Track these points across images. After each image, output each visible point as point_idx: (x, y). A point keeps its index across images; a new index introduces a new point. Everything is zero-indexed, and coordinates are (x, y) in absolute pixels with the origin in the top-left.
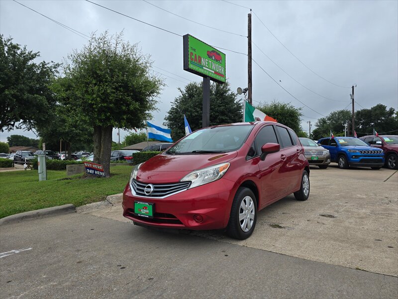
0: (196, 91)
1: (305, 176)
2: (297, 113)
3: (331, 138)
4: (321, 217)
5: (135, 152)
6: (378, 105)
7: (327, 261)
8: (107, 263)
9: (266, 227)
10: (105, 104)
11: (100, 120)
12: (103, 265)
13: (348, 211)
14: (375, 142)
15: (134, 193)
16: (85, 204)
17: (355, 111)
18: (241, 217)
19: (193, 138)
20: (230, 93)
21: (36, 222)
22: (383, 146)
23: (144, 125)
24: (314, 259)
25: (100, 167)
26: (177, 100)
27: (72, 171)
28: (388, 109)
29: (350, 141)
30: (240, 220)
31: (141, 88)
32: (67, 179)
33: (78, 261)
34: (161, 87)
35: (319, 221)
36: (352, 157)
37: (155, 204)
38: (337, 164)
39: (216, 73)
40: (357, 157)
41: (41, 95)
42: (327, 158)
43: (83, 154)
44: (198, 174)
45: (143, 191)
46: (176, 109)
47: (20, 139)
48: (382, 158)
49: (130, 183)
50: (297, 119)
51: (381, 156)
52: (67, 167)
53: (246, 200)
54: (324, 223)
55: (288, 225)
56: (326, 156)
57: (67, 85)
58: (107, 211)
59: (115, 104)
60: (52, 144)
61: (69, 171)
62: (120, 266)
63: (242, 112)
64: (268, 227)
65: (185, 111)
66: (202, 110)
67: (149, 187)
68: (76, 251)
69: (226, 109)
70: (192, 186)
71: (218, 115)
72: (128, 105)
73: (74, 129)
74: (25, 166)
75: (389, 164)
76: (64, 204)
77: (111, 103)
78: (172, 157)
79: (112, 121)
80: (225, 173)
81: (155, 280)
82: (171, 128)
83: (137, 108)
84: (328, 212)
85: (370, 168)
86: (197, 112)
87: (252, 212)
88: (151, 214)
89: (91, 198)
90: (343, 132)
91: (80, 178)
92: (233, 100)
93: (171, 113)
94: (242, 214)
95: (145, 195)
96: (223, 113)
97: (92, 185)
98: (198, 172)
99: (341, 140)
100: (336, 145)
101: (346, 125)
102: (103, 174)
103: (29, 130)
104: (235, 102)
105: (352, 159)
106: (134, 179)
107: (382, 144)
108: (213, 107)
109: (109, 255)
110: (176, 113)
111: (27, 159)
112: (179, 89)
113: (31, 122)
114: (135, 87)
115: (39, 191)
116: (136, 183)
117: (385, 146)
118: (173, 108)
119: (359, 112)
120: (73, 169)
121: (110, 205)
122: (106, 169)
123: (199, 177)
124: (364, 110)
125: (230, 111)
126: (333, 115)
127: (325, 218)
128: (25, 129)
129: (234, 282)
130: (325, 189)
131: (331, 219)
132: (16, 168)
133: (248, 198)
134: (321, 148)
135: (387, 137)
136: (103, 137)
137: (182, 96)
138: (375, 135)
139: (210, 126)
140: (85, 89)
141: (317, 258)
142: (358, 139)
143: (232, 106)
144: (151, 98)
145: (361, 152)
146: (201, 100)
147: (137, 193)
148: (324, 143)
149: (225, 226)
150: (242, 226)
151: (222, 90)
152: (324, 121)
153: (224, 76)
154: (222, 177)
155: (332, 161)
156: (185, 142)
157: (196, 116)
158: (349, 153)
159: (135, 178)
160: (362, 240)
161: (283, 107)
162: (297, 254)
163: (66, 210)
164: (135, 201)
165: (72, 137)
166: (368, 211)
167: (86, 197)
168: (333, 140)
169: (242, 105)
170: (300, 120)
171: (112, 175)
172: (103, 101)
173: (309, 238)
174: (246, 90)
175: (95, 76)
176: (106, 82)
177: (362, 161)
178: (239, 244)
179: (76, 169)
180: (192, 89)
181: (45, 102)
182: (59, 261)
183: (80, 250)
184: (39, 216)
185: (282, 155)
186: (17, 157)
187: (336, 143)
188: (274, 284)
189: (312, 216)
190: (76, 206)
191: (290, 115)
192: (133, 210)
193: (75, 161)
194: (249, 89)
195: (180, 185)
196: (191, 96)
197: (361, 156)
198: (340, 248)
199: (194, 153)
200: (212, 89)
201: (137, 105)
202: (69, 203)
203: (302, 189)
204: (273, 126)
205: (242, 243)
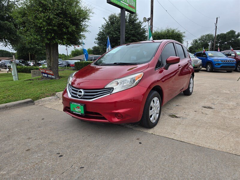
0: (116, 19)
1: (192, 79)
2: (182, 35)
3: (203, 52)
4: (204, 108)
5: (76, 61)
6: (231, 31)
7: (217, 148)
8: (49, 151)
9: (167, 117)
10: (51, 27)
11: (48, 39)
12: (46, 153)
13: (221, 104)
14: (231, 54)
15: (70, 96)
16: (41, 98)
17: (217, 35)
18: (151, 112)
19: (114, 53)
20: (138, 21)
21: (4, 112)
22: (235, 57)
23: (80, 43)
24: (207, 145)
25: (51, 73)
26: (103, 26)
27: (34, 74)
28: (236, 33)
29: (216, 54)
30: (150, 115)
31: (76, 15)
32: (30, 80)
33: (27, 149)
34: (91, 14)
35: (203, 112)
36: (216, 65)
37: (85, 105)
38: (206, 69)
39: (130, 6)
40: (219, 64)
41: (10, 22)
42: (200, 65)
43: (45, 62)
44: (119, 82)
45: (76, 94)
46: (102, 32)
47: (4, 53)
48: (234, 65)
49: (67, 87)
50: (182, 39)
51: (234, 64)
52: (31, 72)
53: (155, 100)
54: (207, 113)
55: (182, 116)
56: (199, 64)
57: (23, 13)
58: (55, 104)
59: (58, 27)
60: (24, 56)
61: (33, 74)
62: (59, 153)
63: (146, 35)
64: (168, 116)
65: (109, 33)
66: (120, 33)
67: (81, 92)
68: (28, 139)
69: (136, 33)
70: (114, 92)
71: (130, 37)
72: (67, 28)
73: (37, 46)
74: (8, 70)
75: (238, 69)
76: (26, 99)
77: (55, 26)
78: (99, 67)
79: (57, 40)
80: (140, 81)
81: (85, 168)
82: (99, 45)
83: (74, 30)
84: (207, 104)
85: (226, 71)
86: (117, 34)
87: (158, 108)
88: (83, 112)
89: (45, 94)
90: (208, 48)
91: (39, 79)
92: (140, 26)
93: (99, 35)
94: (151, 111)
95: (77, 98)
96: (134, 35)
97: (46, 84)
98: (119, 81)
99: (210, 53)
100: (206, 57)
101: (210, 44)
102: (54, 77)
103: (5, 47)
104: (142, 28)
105: (215, 66)
106: (69, 84)
107: (235, 56)
108: (127, 31)
109: (51, 143)
110: (103, 35)
111: (9, 65)
112: (104, 18)
113: (6, 41)
114: (72, 14)
115: (10, 89)
116: (71, 87)
117: (237, 57)
118: (100, 32)
119: (218, 35)
120: (35, 73)
121: (58, 99)
122: (56, 73)
123: (119, 84)
124: (222, 34)
125: (138, 34)
126: (202, 37)
127: (206, 109)
128: (3, 46)
129: (148, 170)
130: (201, 87)
131: (211, 110)
132: (2, 71)
133: (156, 99)
134: (197, 59)
135: (239, 51)
136: (52, 51)
137: (106, 23)
138: (231, 50)
139: (125, 44)
140: (34, 15)
141: (209, 145)
142: (220, 52)
143: (140, 30)
144: (84, 23)
145: (222, 61)
146: (119, 26)
147: (72, 96)
148: (198, 55)
149: (139, 120)
150: (151, 119)
151: (133, 19)
152: (196, 41)
153: (135, 8)
154: (137, 84)
155: (203, 67)
156: (108, 55)
157: (116, 37)
158: (214, 62)
159: (71, 84)
160: (237, 128)
161: (173, 31)
162: (193, 141)
163: (27, 103)
164: (70, 102)
165: (36, 51)
166: (235, 104)
167: (42, 93)
168: (204, 54)
169: (146, 30)
170: (183, 40)
171: (60, 77)
172: (49, 24)
173: (199, 127)
174: (149, 19)
175: (41, 5)
176: (50, 10)
177: (222, 67)
178: (149, 132)
179: (38, 72)
180: (113, 18)
181: (13, 27)
182: (13, 149)
183: (31, 138)
184: (7, 108)
185: (179, 65)
186: (2, 64)
187: (206, 55)
188: (181, 173)
189: (197, 107)
190: (34, 100)
191: (177, 37)
192: (69, 108)
193: (38, 67)
194: (151, 19)
195: (104, 91)
196: (112, 23)
197: (222, 64)
198: (224, 136)
199: (115, 64)
200: (126, 18)
201: (74, 28)
202: (29, 98)
203: (189, 88)
204: (173, 43)
205: (150, 131)
